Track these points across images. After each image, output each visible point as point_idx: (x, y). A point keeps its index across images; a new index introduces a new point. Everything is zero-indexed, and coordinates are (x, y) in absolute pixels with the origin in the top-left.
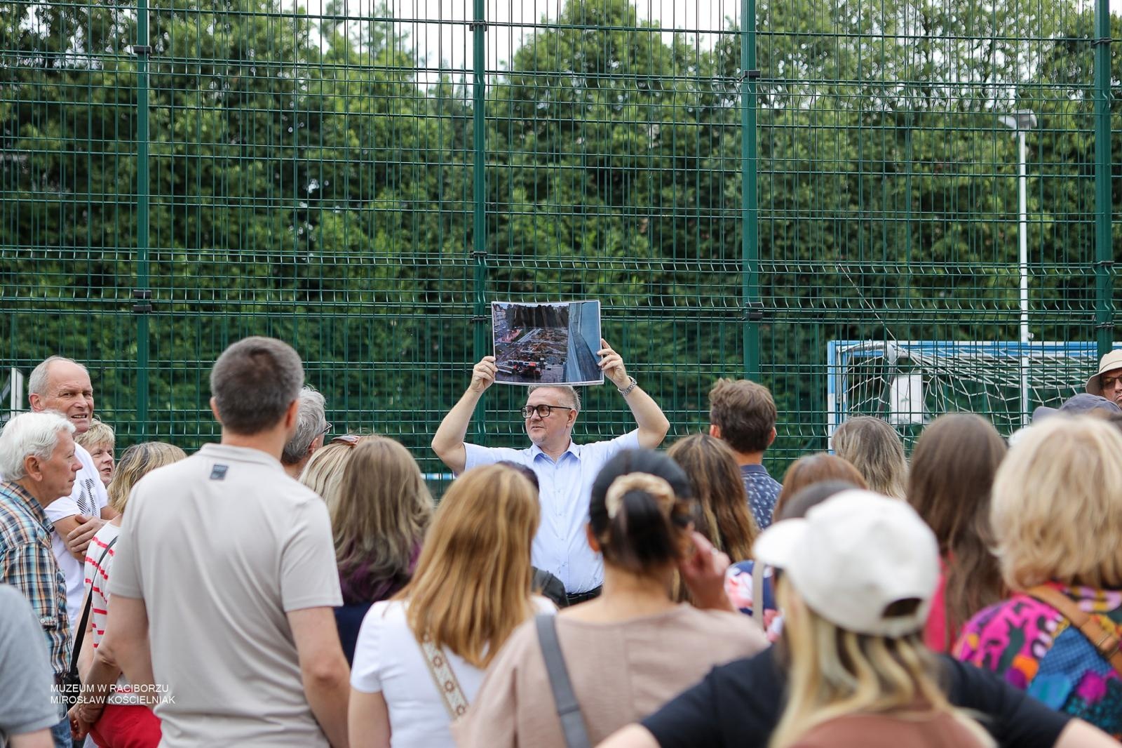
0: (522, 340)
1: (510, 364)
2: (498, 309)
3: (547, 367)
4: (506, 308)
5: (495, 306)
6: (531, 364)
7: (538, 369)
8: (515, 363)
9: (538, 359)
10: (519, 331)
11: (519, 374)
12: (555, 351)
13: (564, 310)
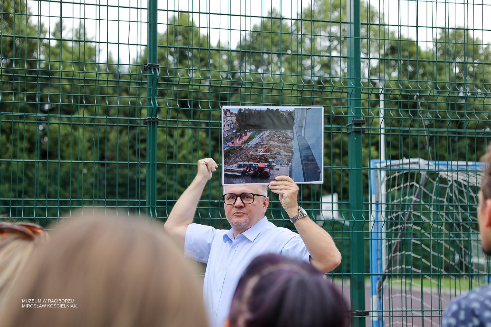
0: (253, 143)
1: (240, 166)
2: (228, 114)
3: (275, 167)
4: (236, 112)
5: (226, 111)
6: (261, 165)
7: (267, 170)
8: (245, 165)
9: (266, 160)
10: (249, 134)
11: (248, 175)
12: (282, 152)
13: (290, 114)
